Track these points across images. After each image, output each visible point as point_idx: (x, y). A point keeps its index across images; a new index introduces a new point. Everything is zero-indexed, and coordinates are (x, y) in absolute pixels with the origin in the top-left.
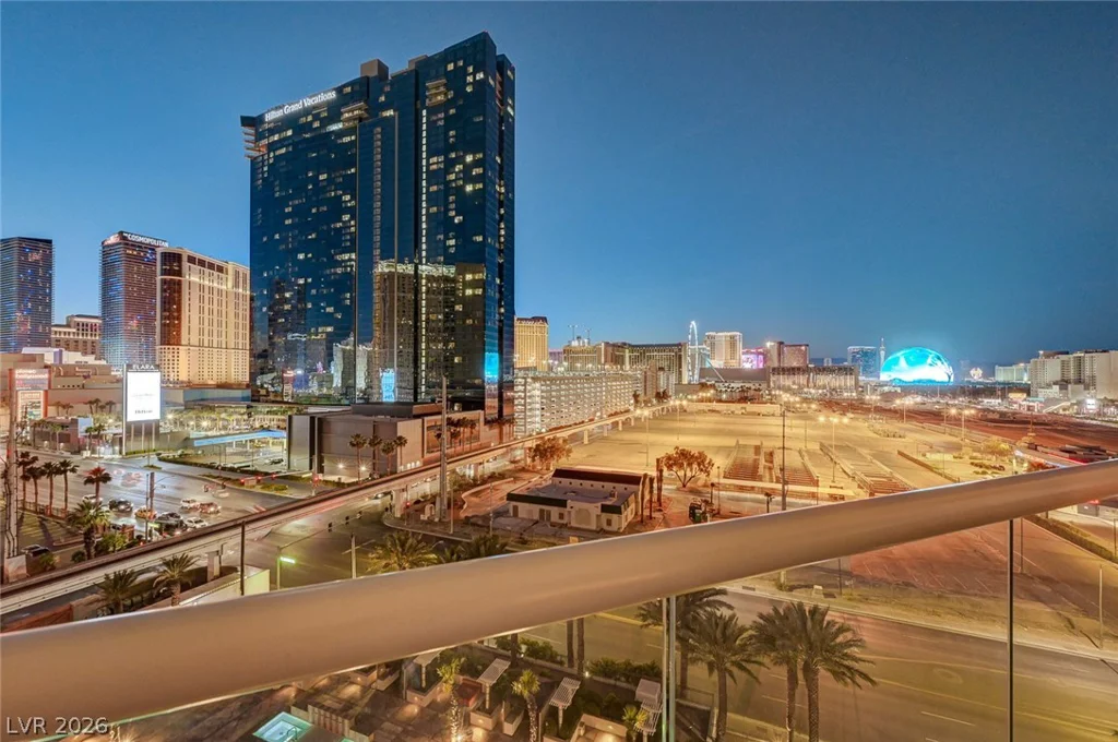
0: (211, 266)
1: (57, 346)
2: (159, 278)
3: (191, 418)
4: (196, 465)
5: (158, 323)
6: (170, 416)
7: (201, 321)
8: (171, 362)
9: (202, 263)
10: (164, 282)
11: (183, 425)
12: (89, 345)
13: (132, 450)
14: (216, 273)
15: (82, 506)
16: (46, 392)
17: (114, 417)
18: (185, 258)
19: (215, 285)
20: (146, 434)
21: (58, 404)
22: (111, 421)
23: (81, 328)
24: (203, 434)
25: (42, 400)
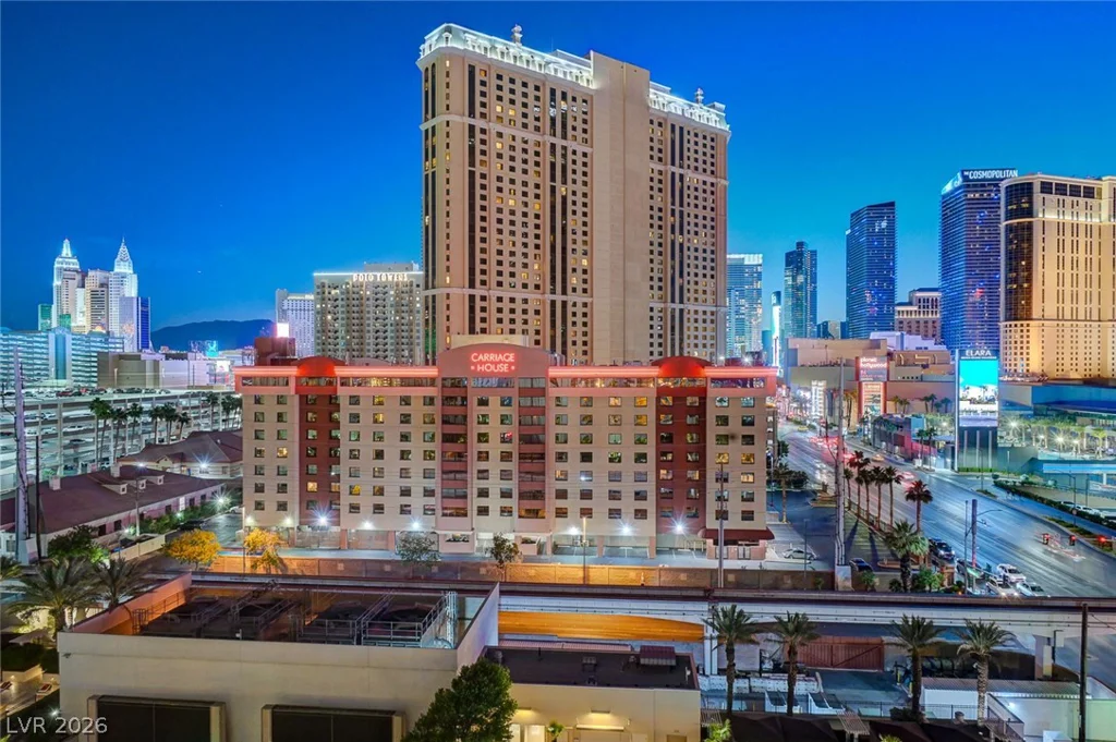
0: (1075, 191)
1: (901, 329)
2: (1003, 224)
3: (1040, 430)
4: (1042, 500)
5: (1002, 290)
6: (1014, 424)
7: (1060, 280)
8: (1019, 345)
9: (1061, 189)
10: (1009, 229)
11: (1029, 437)
12: (930, 325)
13: (965, 466)
14: (1082, 200)
15: (898, 526)
16: (885, 384)
17: (947, 419)
18: (1037, 188)
19: (1082, 219)
20: (981, 446)
21: (896, 399)
22: (945, 424)
23: (922, 304)
24: (1056, 455)
25: (882, 394)
